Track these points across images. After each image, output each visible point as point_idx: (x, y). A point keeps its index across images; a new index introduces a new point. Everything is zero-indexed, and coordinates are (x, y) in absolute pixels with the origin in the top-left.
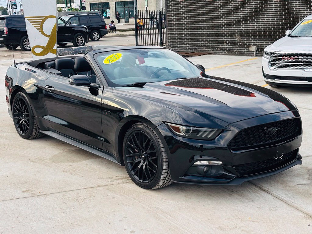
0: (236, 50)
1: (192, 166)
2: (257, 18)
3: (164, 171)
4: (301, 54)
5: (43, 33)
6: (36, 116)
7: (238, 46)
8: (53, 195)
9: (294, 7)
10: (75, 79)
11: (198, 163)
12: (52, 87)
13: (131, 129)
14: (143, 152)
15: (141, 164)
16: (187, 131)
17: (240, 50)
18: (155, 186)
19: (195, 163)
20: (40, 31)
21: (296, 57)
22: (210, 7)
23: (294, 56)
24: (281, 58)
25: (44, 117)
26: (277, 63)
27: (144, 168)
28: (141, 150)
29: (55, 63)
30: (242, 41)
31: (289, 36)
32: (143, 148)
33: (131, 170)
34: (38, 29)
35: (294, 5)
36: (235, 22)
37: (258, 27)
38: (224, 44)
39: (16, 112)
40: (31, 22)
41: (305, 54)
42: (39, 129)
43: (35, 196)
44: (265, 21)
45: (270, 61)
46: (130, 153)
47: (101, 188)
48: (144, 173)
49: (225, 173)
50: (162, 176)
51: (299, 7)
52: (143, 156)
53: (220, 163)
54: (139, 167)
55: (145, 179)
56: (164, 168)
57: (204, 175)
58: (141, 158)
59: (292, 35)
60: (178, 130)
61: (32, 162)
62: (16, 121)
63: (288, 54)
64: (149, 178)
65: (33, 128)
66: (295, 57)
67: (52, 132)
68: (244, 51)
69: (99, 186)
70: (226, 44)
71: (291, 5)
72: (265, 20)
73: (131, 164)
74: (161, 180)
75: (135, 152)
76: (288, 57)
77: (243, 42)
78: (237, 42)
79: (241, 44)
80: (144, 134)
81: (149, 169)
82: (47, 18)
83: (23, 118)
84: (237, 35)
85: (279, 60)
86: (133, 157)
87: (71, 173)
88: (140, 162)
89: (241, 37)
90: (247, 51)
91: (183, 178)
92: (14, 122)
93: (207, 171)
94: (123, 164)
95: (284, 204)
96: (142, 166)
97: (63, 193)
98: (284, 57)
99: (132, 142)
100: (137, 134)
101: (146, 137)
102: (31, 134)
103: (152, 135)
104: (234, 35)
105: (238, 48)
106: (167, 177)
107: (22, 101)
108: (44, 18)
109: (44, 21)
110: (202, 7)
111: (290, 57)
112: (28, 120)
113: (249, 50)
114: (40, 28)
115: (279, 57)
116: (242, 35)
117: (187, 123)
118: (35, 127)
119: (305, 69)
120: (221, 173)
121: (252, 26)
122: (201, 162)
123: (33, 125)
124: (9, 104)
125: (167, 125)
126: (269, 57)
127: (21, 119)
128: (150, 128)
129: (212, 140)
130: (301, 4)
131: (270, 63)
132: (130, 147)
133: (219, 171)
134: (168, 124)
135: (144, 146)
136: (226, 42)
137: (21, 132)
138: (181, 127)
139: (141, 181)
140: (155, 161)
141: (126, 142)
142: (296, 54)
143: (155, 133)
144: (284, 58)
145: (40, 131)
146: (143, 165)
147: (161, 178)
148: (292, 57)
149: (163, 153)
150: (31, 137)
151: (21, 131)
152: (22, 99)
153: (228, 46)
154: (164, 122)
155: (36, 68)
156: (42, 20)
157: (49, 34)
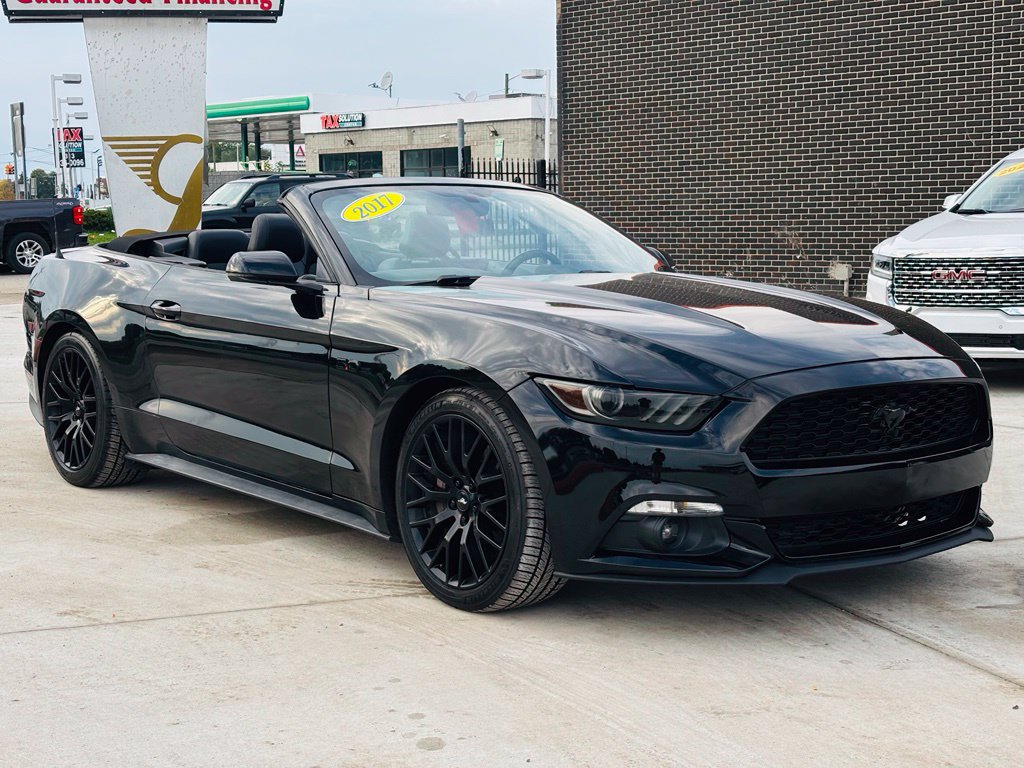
0: (783, 279)
1: (624, 518)
2: (854, 174)
3: (529, 541)
4: (992, 262)
5: (159, 190)
6: (119, 407)
7: (793, 264)
8: (156, 622)
9: (973, 137)
10: (248, 264)
11: (641, 508)
12: (173, 304)
13: (426, 413)
14: (461, 487)
15: (456, 526)
16: (607, 406)
17: (798, 275)
18: (498, 596)
19: (632, 510)
20: (149, 184)
21: (978, 270)
22: (701, 140)
23: (971, 268)
24: (930, 273)
25: (141, 407)
26: (916, 290)
27: (463, 541)
28: (455, 479)
29: (188, 241)
30: (805, 247)
31: (955, 210)
32: (462, 471)
33: (423, 551)
34: (142, 177)
35: (971, 130)
36: (782, 188)
37: (855, 204)
38: (745, 258)
39: (56, 398)
40: (120, 154)
41: (1006, 260)
42: (128, 450)
43: (96, 624)
44: (879, 185)
45: (893, 286)
46: (420, 493)
47: (319, 608)
48: (464, 555)
49: (734, 546)
50: (524, 559)
51: (988, 136)
52: (463, 501)
53: (715, 508)
54: (448, 538)
55: (466, 577)
56: (530, 532)
57: (663, 551)
58: (455, 507)
59: (964, 207)
60: (576, 398)
61: (98, 541)
62: (54, 429)
63: (952, 262)
64: (481, 571)
65: (107, 447)
66: (973, 272)
67: (168, 457)
68: (813, 282)
69: (312, 603)
70: (753, 258)
71: (964, 131)
72: (877, 179)
73: (423, 529)
74: (521, 576)
75: (435, 487)
76: (952, 269)
77: (807, 252)
78: (789, 252)
79: (801, 258)
80: (466, 422)
81: (482, 539)
82: (173, 141)
83: (76, 419)
84: (789, 229)
85: (926, 282)
86: (429, 507)
87: (223, 571)
88: (452, 520)
89: (801, 235)
90: (822, 282)
91: (591, 560)
92: (48, 434)
93: (672, 540)
94: (396, 537)
95: (931, 654)
96: (460, 532)
97: (194, 619)
98: (940, 270)
99: (428, 457)
100: (443, 427)
101: (472, 431)
102: (101, 466)
103: (491, 423)
104: (779, 229)
105: (791, 269)
106: (539, 573)
107: (76, 361)
108: (164, 142)
109: (164, 150)
110: (675, 141)
111: (958, 271)
112: (92, 421)
113: (826, 276)
114: (149, 173)
115: (923, 273)
116: (804, 229)
117: (607, 379)
118: (112, 445)
119: (1011, 310)
120: (721, 547)
121: (837, 198)
122: (650, 506)
123: (109, 435)
124: (34, 379)
125: (542, 387)
126: (890, 273)
127: (68, 423)
128: (486, 400)
129: (691, 434)
130: (995, 129)
131: (893, 292)
132: (420, 472)
133: (713, 539)
134: (547, 382)
135: (465, 465)
136: (751, 252)
137: (68, 464)
138: (585, 390)
139: (455, 584)
140: (501, 510)
141: (408, 456)
142: (979, 262)
143: (502, 417)
144: (938, 275)
145: (131, 456)
146: (461, 528)
147: (521, 567)
148: (965, 269)
149: (528, 481)
150: (100, 481)
151: (66, 460)
152: (76, 355)
153: (760, 263)
154: (533, 375)
155: (128, 252)
156: (156, 150)
157: (179, 194)
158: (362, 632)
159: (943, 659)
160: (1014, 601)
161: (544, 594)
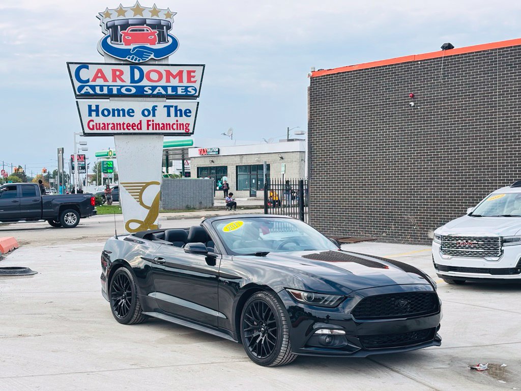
0: (408, 237)
1: (314, 335)
2: (438, 192)
3: (284, 342)
4: (480, 239)
5: (142, 204)
6: (140, 295)
7: (412, 230)
8: (163, 368)
9: (489, 177)
10: (191, 247)
11: (319, 332)
12: (162, 259)
13: (251, 299)
14: (262, 324)
15: (260, 338)
16: (309, 298)
17: (415, 236)
18: (274, 361)
19: (316, 332)
20: (138, 201)
21: (475, 242)
22: (371, 175)
23: (472, 241)
24: (456, 242)
25: (149, 295)
26: (451, 249)
27: (263, 343)
28: (261, 322)
29: (164, 234)
30: (418, 223)
31: (470, 215)
32: (263, 319)
33: (249, 346)
34: (135, 198)
35: (489, 175)
36: (407, 197)
37: (439, 205)
38: (391, 227)
39: (115, 291)
40: (127, 189)
41: (486, 238)
42: (142, 311)
43: (143, 368)
44: (449, 197)
45: (442, 247)
46: (248, 326)
47: (215, 364)
48: (263, 347)
49: (349, 344)
50: (282, 348)
51: (496, 177)
52: (263, 329)
53: (343, 332)
54: (257, 341)
55: (264, 355)
56: (284, 339)
57: (326, 346)
58: (260, 331)
59: (474, 214)
60: (299, 296)
61: (136, 343)
62: (114, 303)
63: (464, 238)
64: (268, 352)
65: (135, 310)
66: (472, 242)
67: (158, 313)
68: (421, 239)
69: (212, 363)
70: (395, 227)
71: (485, 175)
72: (448, 194)
73: (249, 339)
74: (281, 354)
75: (253, 324)
76: (465, 241)
77: (419, 226)
78: (410, 225)
79: (416, 228)
80: (264, 303)
81: (269, 342)
82: (148, 184)
83: (123, 299)
84: (411, 215)
85: (453, 246)
86: (251, 331)
87: (181, 353)
88: (259, 335)
89: (415, 218)
90: (425, 239)
91: (303, 349)
92: (111, 304)
93: (329, 343)
94: (240, 342)
95: (412, 381)
96: (262, 339)
97: (175, 367)
98: (460, 241)
99: (251, 313)
100: (256, 304)
101: (266, 306)
102: (132, 317)
103: (272, 303)
104: (406, 215)
105: (412, 233)
106: (287, 353)
107: (124, 277)
108: (144, 184)
109: (144, 188)
110: (360, 175)
111: (467, 242)
112: (130, 300)
113: (427, 236)
114: (138, 197)
115: (453, 242)
116: (417, 215)
117: (308, 289)
118: (137, 309)
119: (488, 258)
120: (345, 345)
121: (431, 202)
122: (322, 331)
123: (136, 305)
124: (106, 284)
125: (288, 292)
126: (441, 241)
127: (120, 300)
128: (271, 296)
129: (335, 308)
130: (499, 174)
131: (442, 249)
132: (249, 319)
133: (342, 342)
134: (290, 290)
135: (263, 317)
136: (394, 225)
137: (119, 316)
138: (302, 293)
139: (260, 357)
140: (275, 332)
141: (245, 314)
142: (475, 238)
143: (276, 301)
144: (459, 243)
145: (144, 313)
146: (262, 338)
147: (281, 351)
148: (469, 241)
149: (284, 323)
150: (131, 322)
151: (119, 314)
152: (124, 275)
153: (398, 230)
154: (285, 288)
155: (143, 238)
156: (141, 188)
157: (150, 205)
158: (229, 371)
159: (415, 382)
160: (447, 366)
161: (289, 361)
